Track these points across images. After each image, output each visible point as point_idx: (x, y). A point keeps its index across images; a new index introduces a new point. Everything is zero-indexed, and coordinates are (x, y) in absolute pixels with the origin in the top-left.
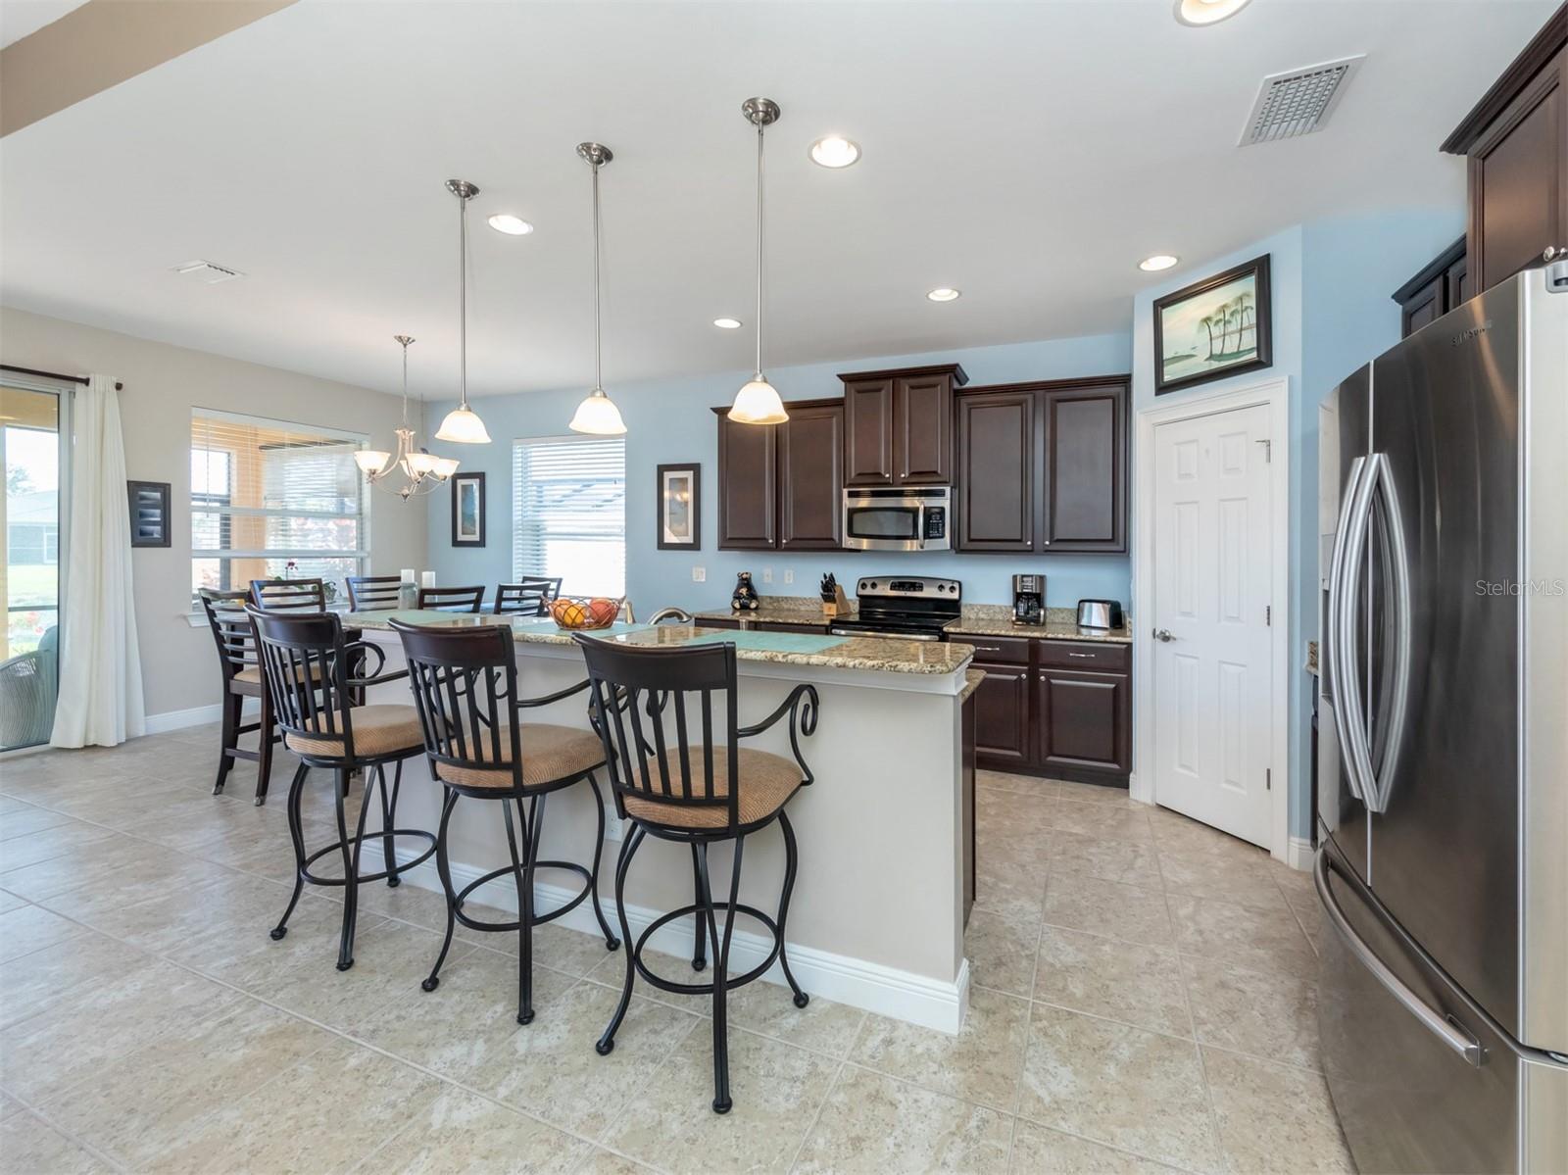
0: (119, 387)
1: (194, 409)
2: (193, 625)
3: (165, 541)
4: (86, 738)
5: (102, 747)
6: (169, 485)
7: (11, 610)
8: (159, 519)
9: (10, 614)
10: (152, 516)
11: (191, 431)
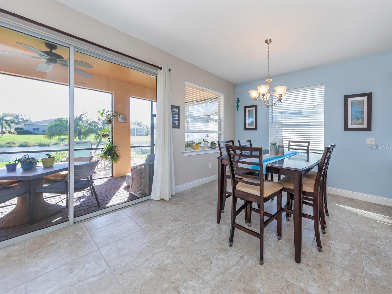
0: (169, 70)
1: (185, 81)
2: (185, 156)
3: (179, 127)
4: (160, 197)
5: (164, 200)
6: (180, 107)
7: (131, 147)
8: (177, 119)
9: (131, 148)
10: (176, 118)
11: (185, 88)
